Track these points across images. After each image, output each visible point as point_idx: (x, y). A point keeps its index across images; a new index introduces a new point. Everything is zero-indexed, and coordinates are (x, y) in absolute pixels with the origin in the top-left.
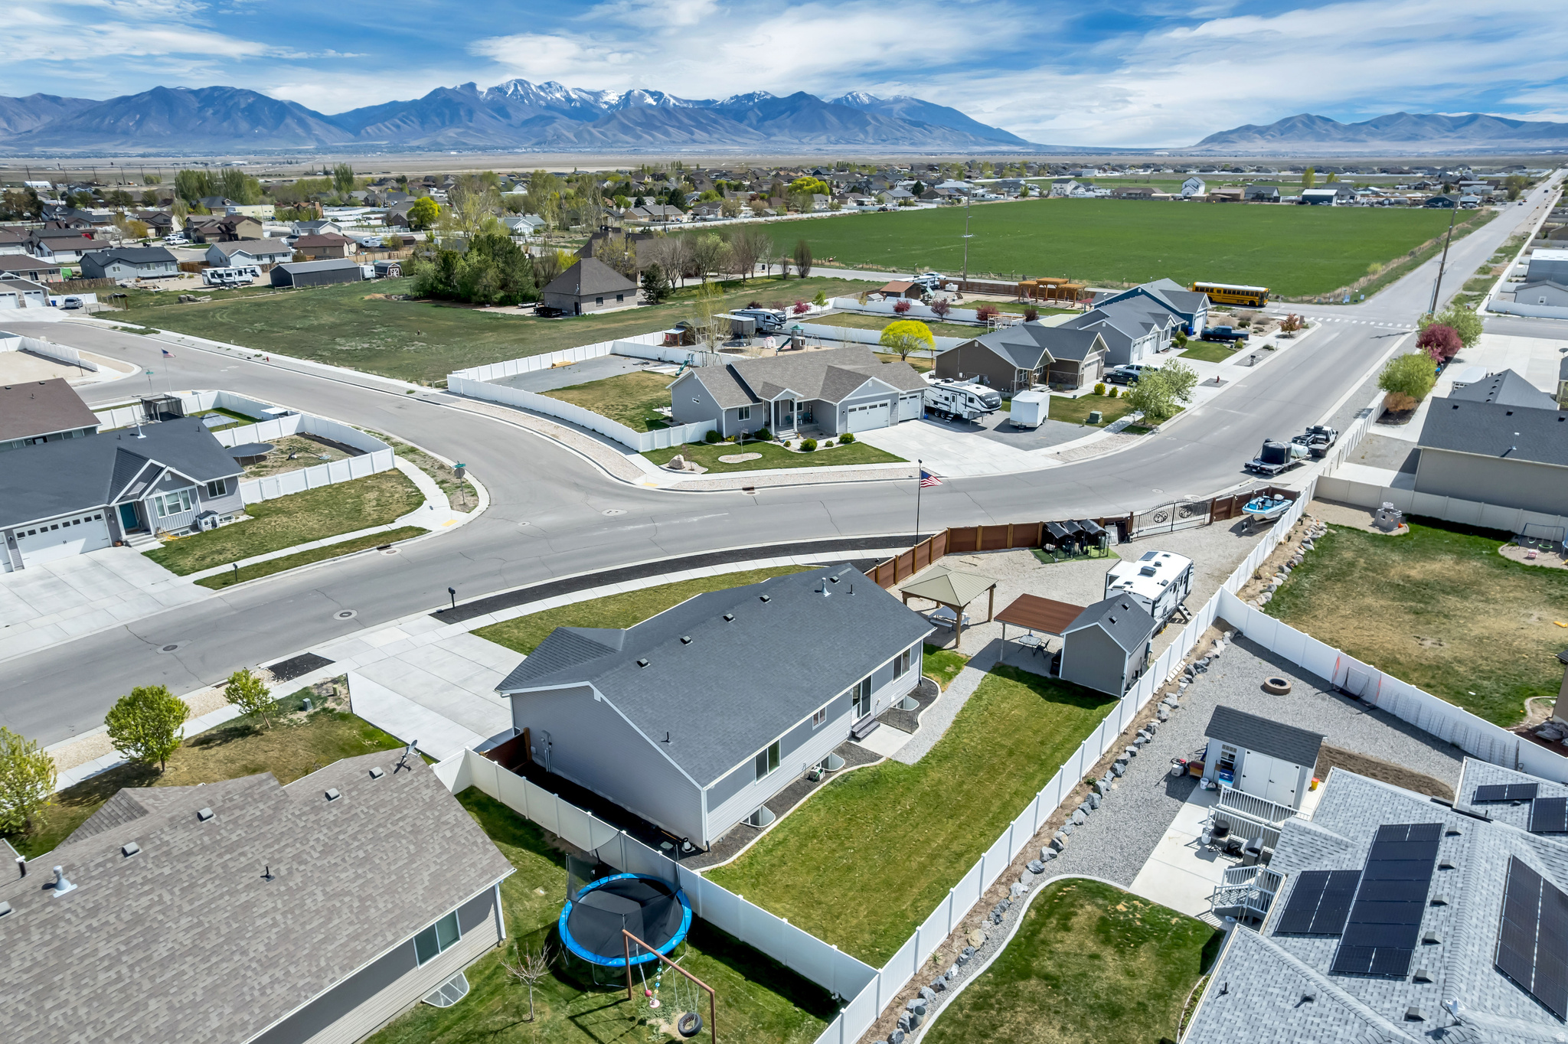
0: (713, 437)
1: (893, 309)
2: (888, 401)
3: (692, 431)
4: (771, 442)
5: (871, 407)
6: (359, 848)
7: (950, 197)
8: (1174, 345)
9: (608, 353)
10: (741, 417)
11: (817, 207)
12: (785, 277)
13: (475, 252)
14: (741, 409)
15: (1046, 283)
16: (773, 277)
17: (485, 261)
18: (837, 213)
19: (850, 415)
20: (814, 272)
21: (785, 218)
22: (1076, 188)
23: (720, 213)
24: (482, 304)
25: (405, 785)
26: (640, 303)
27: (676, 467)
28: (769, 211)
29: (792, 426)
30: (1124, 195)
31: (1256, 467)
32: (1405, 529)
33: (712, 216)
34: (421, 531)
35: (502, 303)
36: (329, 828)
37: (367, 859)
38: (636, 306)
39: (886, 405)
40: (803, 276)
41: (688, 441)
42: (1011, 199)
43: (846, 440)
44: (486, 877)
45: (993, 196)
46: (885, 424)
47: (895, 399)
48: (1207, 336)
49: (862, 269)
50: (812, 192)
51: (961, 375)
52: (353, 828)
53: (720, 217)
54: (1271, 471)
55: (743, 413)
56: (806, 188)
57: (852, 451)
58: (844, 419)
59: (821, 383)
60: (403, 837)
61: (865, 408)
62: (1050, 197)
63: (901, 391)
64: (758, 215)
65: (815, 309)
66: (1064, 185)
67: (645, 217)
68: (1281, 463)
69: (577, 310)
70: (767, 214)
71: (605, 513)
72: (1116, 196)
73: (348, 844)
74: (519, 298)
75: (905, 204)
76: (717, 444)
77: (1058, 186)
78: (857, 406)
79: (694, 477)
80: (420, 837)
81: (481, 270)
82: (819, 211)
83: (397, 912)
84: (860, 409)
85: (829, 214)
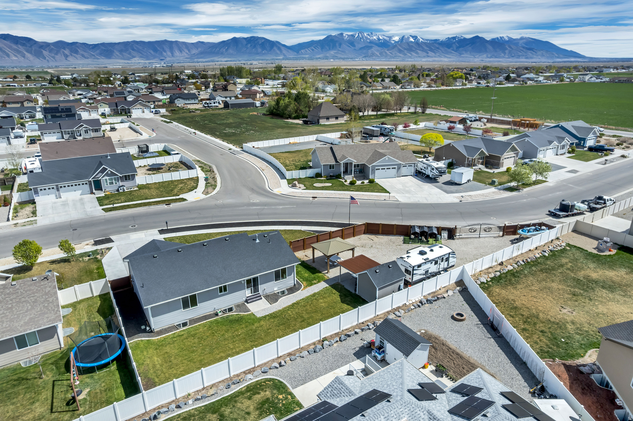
0: (318, 175)
1: (447, 129)
2: (396, 167)
3: (309, 173)
4: (341, 180)
5: (387, 169)
6: (11, 304)
7: (523, 81)
8: (569, 152)
9: (314, 139)
10: (330, 168)
11: (458, 84)
12: (415, 113)
13: (287, 98)
14: (330, 165)
15: (526, 121)
16: (410, 113)
17: (290, 102)
18: (465, 87)
19: (377, 172)
20: (428, 111)
21: (440, 88)
22: (591, 78)
23: (412, 86)
24: (287, 118)
25: (42, 285)
26: (345, 121)
27: (294, 186)
28: (433, 85)
29: (352, 174)
30: (617, 81)
31: (553, 213)
32: (614, 252)
33: (409, 87)
34: (184, 200)
35: (295, 118)
36: (5, 295)
37: (11, 308)
38: (343, 122)
39: (395, 168)
40: (423, 113)
41: (307, 176)
42: (555, 83)
43: (371, 182)
44: (49, 323)
45: (545, 81)
46: (394, 176)
47: (399, 167)
48: (591, 149)
49: (453, 111)
50: (457, 78)
51: (444, 158)
52: (14, 296)
53: (412, 87)
54: (560, 215)
55: (331, 167)
56: (454, 76)
57: (373, 186)
58: (373, 173)
59: (369, 157)
60: (30, 303)
61: (385, 169)
62: (576, 82)
63: (402, 163)
64: (429, 87)
65: (413, 126)
66: (584, 76)
67: (380, 86)
68: (567, 212)
69: (318, 122)
70: (432, 87)
71: (251, 201)
72: (612, 81)
73: (8, 302)
74: (301, 117)
75: (500, 84)
76: (319, 178)
77: (581, 77)
78: (380, 168)
79: (300, 192)
80: (35, 304)
81: (288, 105)
82: (458, 86)
83: (9, 328)
84: (382, 169)
85: (461, 87)
